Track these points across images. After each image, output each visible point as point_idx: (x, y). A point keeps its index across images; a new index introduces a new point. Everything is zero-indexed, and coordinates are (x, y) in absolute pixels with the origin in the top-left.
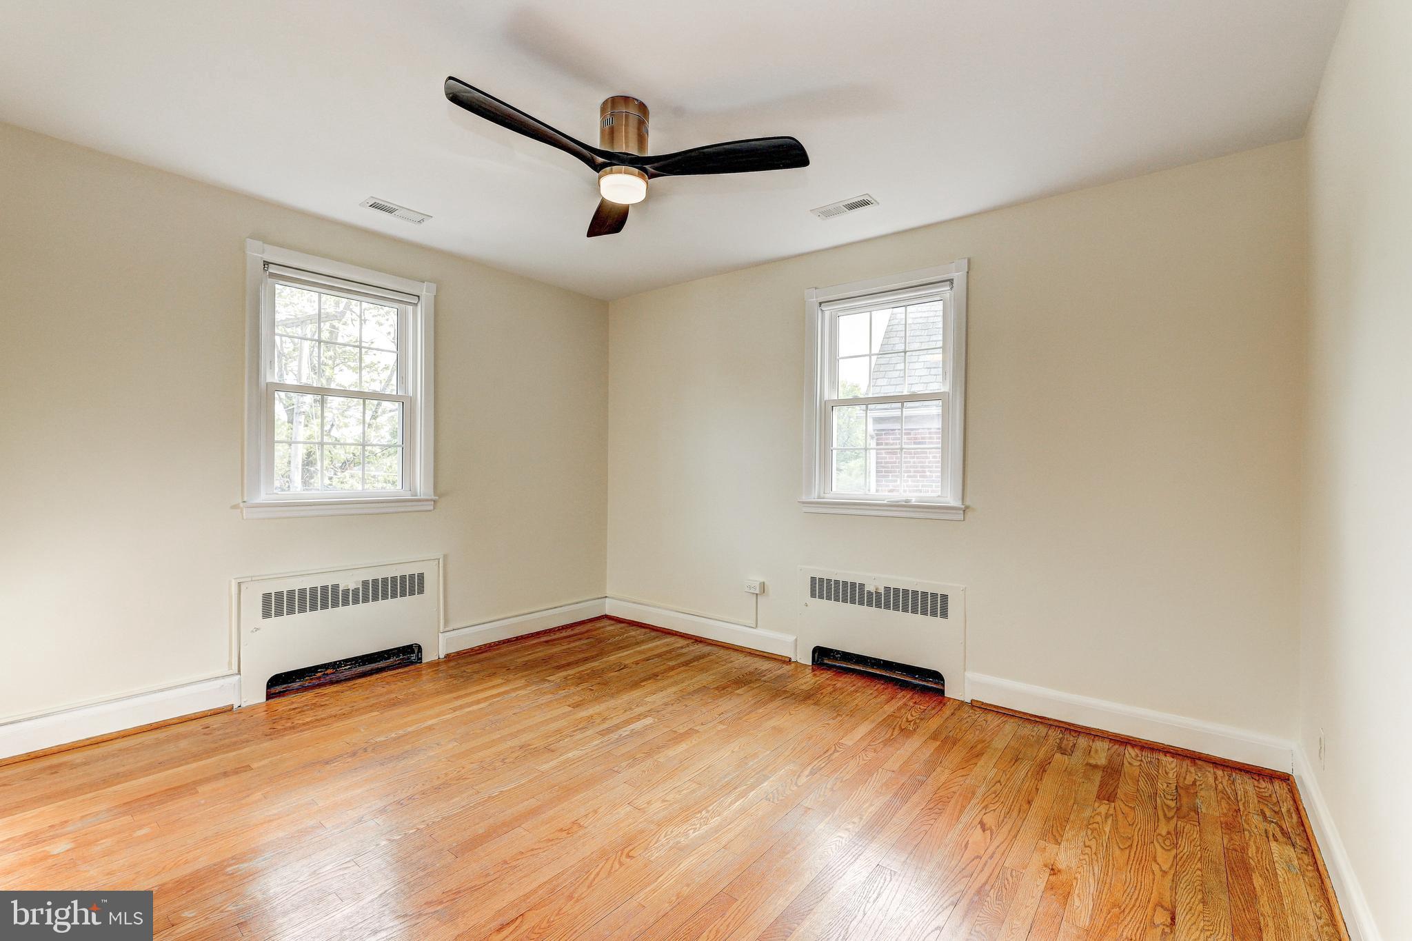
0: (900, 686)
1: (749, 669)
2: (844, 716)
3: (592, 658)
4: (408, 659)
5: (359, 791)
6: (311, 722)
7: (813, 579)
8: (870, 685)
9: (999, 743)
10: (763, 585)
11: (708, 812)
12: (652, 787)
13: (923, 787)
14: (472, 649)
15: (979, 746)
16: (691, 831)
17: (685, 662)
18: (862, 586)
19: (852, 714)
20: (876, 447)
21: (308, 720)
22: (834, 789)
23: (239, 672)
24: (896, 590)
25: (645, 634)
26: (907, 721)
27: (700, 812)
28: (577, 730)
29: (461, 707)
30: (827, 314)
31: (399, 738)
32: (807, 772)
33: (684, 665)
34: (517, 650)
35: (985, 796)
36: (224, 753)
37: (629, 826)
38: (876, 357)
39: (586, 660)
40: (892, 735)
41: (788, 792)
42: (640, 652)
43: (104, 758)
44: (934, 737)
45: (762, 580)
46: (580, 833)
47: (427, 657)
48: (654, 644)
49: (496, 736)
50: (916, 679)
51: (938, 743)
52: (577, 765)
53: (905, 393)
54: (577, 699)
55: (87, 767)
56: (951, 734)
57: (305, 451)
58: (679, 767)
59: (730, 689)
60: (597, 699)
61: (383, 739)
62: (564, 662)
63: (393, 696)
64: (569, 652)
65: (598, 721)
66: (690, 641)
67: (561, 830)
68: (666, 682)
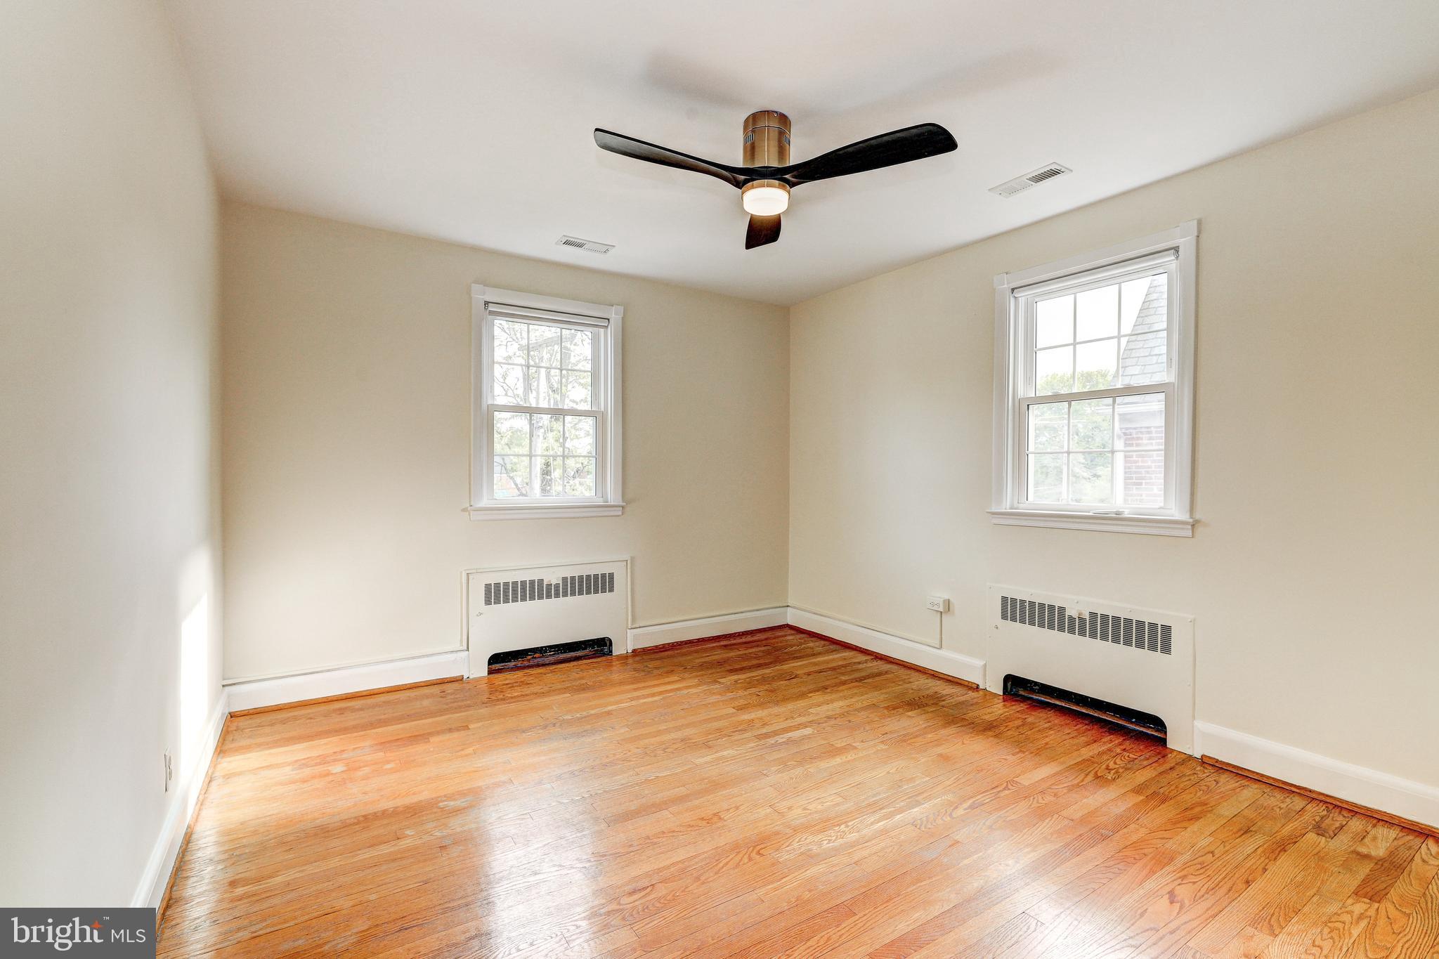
0: (1109, 729)
1: (927, 692)
2: (1027, 753)
3: (766, 665)
4: (602, 650)
5: (543, 758)
6: (518, 696)
7: (1004, 599)
8: (1069, 724)
9: (1227, 810)
10: (948, 604)
11: (847, 826)
12: (797, 794)
13: (1105, 842)
14: (656, 646)
15: (1197, 810)
16: (826, 842)
17: (859, 678)
18: (1062, 610)
19: (1038, 752)
20: (1123, 449)
21: (516, 694)
22: (994, 827)
23: (468, 649)
24: (1105, 618)
25: (824, 646)
26: (1107, 768)
27: (839, 825)
28: (737, 731)
29: (638, 698)
30: (1022, 301)
31: (582, 718)
32: (966, 805)
33: (857, 681)
34: (696, 652)
35: (1188, 864)
36: (452, 713)
37: (766, 826)
38: (1126, 338)
39: (759, 666)
40: (1083, 781)
41: (939, 821)
42: (815, 664)
43: (373, 707)
44: (1138, 790)
45: (947, 597)
46: (720, 824)
47: (618, 650)
48: (831, 657)
49: (663, 727)
50: (1132, 723)
51: (1141, 798)
52: (730, 762)
53: (1119, 386)
54: (742, 702)
55: (362, 712)
56: (1162, 791)
57: (543, 461)
58: (828, 779)
59: (901, 710)
60: (762, 705)
61: (569, 717)
62: (737, 666)
63: (584, 682)
64: (744, 658)
65: (757, 725)
66: (869, 657)
67: (702, 819)
68: (834, 696)
